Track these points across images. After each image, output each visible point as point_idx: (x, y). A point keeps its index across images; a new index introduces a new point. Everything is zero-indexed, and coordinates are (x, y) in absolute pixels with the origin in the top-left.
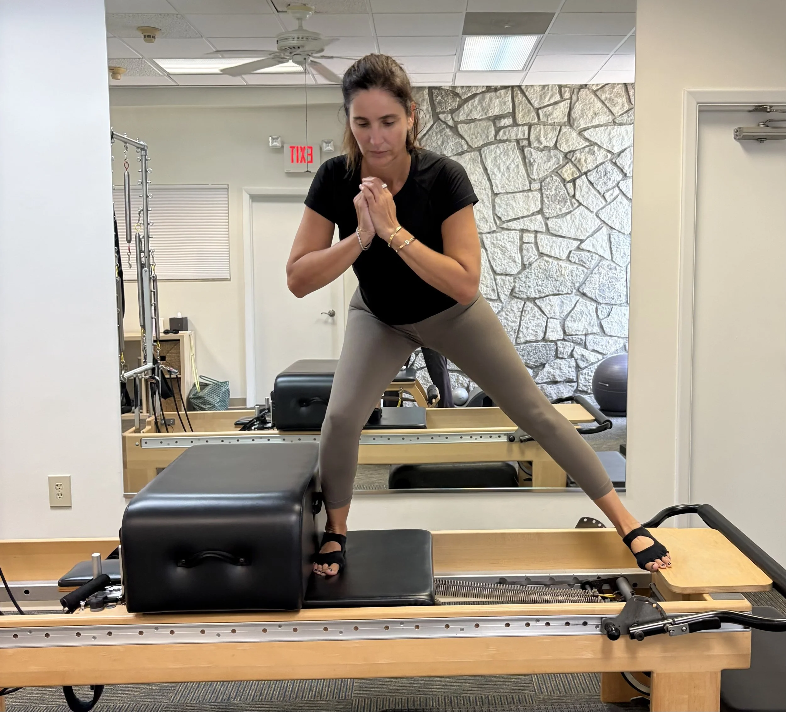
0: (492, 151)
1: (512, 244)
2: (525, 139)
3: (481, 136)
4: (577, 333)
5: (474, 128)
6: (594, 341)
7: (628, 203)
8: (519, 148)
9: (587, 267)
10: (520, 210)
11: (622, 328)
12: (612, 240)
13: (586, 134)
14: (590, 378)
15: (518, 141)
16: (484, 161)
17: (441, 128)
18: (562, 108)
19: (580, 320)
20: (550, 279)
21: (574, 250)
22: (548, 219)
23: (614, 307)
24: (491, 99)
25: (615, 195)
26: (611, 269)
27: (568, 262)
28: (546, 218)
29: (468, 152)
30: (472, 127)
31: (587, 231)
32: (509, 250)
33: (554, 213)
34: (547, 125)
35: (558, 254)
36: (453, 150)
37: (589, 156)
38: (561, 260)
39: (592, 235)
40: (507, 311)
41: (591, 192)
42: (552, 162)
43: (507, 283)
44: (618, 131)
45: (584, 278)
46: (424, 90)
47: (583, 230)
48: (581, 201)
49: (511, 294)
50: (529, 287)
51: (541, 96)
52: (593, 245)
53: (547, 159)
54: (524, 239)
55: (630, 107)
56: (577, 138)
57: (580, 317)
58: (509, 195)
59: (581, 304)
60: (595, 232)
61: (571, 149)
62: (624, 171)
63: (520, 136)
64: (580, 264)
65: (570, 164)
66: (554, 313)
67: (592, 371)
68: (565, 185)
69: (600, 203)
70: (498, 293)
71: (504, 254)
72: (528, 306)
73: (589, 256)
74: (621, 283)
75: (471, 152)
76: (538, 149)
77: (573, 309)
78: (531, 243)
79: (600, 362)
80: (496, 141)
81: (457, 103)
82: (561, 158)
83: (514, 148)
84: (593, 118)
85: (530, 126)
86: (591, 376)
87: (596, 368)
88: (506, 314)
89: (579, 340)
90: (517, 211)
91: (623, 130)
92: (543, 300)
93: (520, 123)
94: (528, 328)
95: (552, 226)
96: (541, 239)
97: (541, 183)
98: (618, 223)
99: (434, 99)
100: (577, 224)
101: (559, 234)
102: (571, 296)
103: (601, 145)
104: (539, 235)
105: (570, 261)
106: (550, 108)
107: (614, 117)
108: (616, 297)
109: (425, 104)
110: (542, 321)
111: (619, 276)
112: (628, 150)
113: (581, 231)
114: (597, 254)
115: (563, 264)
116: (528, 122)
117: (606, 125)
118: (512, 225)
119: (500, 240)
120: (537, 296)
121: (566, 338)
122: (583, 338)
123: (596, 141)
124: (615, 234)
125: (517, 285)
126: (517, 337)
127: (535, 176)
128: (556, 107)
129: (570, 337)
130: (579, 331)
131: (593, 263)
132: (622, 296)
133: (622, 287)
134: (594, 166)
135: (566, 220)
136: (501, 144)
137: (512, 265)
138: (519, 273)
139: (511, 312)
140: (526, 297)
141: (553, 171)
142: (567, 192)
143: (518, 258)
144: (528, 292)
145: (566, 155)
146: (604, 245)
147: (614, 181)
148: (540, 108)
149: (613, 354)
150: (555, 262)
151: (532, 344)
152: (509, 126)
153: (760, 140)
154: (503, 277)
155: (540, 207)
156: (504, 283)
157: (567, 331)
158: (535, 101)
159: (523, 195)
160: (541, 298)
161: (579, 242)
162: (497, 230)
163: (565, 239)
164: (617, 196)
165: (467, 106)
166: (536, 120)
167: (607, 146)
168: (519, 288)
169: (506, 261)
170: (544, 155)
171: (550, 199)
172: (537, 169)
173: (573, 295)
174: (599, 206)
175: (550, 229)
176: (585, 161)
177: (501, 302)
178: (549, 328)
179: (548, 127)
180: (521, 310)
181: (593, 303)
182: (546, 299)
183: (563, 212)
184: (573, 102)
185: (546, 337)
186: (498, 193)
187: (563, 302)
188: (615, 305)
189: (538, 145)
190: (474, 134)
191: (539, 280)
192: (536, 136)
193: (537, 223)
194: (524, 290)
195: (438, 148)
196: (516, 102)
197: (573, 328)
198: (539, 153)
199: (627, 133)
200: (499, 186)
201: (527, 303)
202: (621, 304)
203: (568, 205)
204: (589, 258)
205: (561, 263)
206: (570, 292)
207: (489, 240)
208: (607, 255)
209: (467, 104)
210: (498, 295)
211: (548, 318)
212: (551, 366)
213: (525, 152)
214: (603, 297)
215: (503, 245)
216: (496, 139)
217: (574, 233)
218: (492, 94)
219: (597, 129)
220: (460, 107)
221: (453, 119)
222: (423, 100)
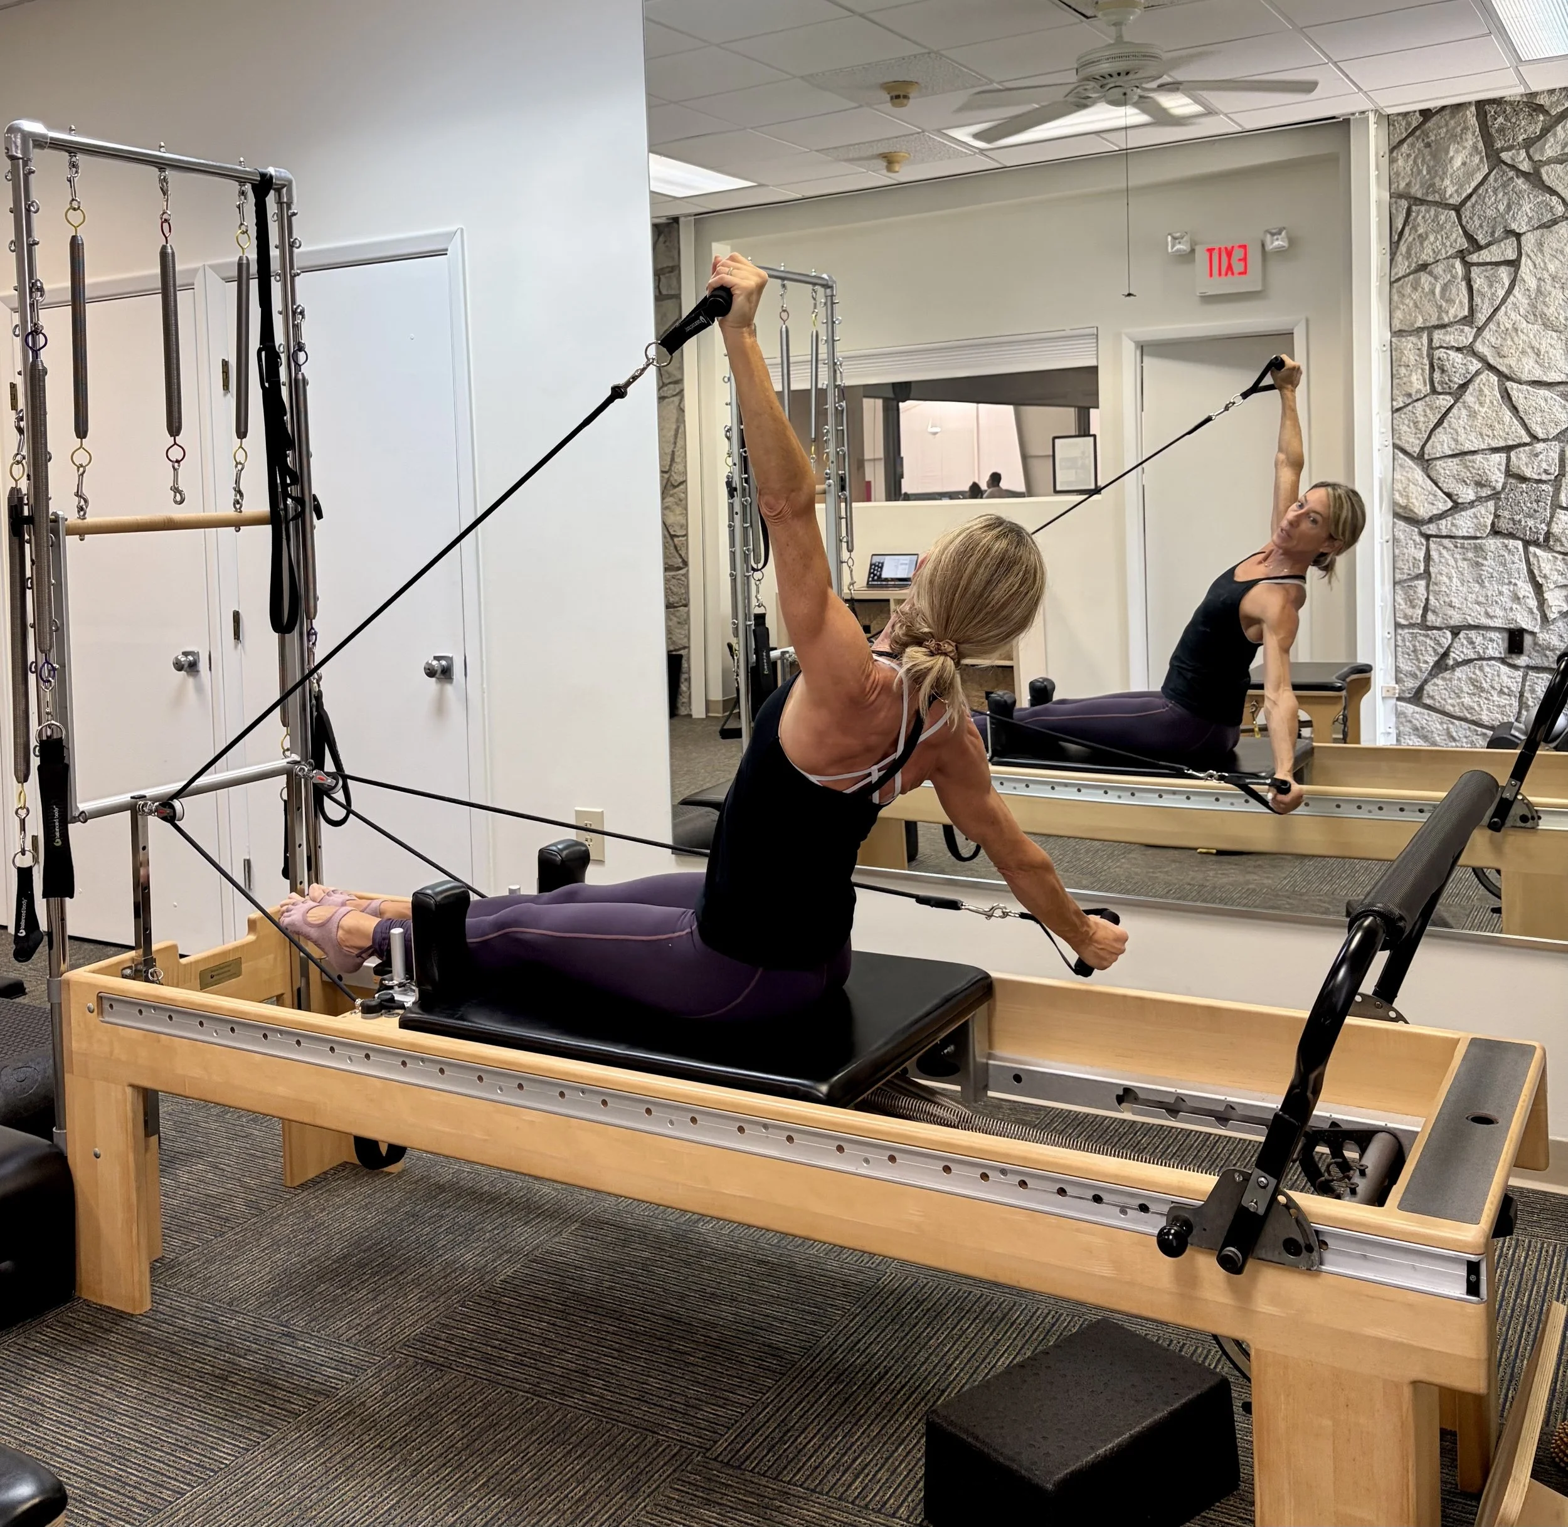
17: (1505, 179)
36: (1530, 219)
46: (1467, 108)
81: (1540, 125)
99: (1490, 124)
109: (1468, 133)
165: (1562, 129)
209: (1561, 125)
220: (1549, 131)
221: (1530, 158)
222: (1466, 128)
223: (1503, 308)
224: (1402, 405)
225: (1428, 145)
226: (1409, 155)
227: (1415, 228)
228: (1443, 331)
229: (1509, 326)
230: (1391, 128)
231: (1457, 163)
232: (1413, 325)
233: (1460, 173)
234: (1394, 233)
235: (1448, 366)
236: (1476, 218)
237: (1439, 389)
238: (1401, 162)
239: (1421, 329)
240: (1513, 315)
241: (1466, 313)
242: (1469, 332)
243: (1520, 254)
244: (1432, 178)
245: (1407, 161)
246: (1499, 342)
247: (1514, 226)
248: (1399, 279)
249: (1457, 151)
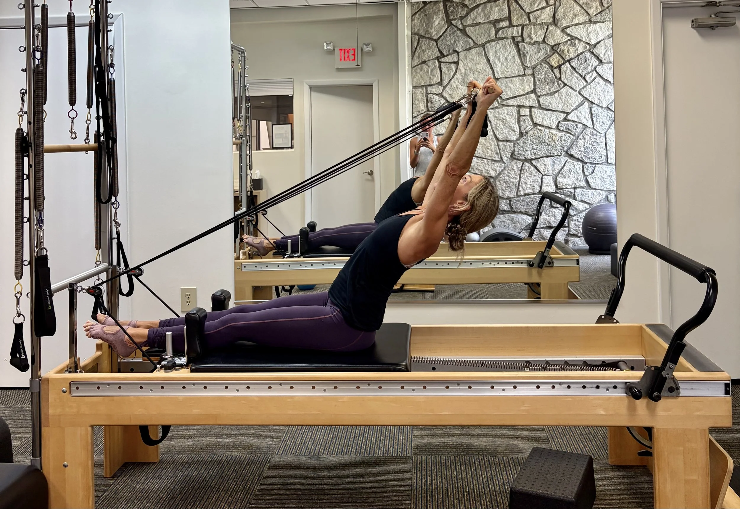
0: (493, 46)
1: (511, 117)
2: (519, 36)
3: (484, 36)
4: (568, 187)
5: (478, 29)
6: (582, 193)
7: (605, 83)
8: (514, 44)
9: (573, 134)
10: (517, 91)
11: (604, 183)
12: (593, 112)
13: (568, 31)
14: (579, 223)
15: (513, 38)
16: (487, 54)
17: (453, 31)
18: (548, 12)
19: (569, 177)
20: (544, 144)
21: (562, 121)
22: (539, 96)
23: (597, 165)
24: (491, 8)
25: (593, 77)
26: (593, 135)
27: (558, 131)
28: (538, 96)
29: (474, 48)
30: (477, 29)
31: (571, 106)
32: (509, 122)
33: (544, 92)
34: (537, 25)
35: (549, 124)
36: (462, 47)
37: (571, 47)
38: (552, 128)
39: (576, 109)
40: (509, 169)
41: (574, 75)
42: (541, 53)
43: (508, 148)
44: (594, 28)
45: (570, 143)
46: (440, 3)
47: (568, 105)
48: (566, 82)
49: (511, 156)
50: (526, 150)
51: (531, 4)
52: (577, 117)
53: (538, 51)
54: (521, 113)
55: (603, 9)
56: (561, 34)
57: (569, 174)
58: (507, 79)
59: (569, 164)
60: (579, 106)
61: (556, 43)
62: (600, 58)
63: (515, 34)
64: (567, 132)
65: (556, 54)
66: (548, 171)
67: (581, 218)
68: (552, 71)
69: (582, 83)
70: (501, 155)
71: (505, 125)
72: (526, 166)
73: (575, 125)
74: (602, 146)
75: (477, 48)
76: (529, 43)
77: (563, 168)
78: (527, 116)
79: (588, 210)
80: (496, 39)
81: (466, 11)
82: (549, 50)
83: (511, 43)
84: (573, 18)
85: (523, 26)
86: (580, 222)
87: (584, 215)
88: (508, 172)
89: (569, 193)
90: (514, 91)
91: (598, 27)
92: (538, 161)
93: (515, 24)
94: (526, 183)
95: (543, 102)
96: (535, 113)
97: (533, 69)
98: (597, 99)
99: (448, 9)
100: (563, 100)
101: (549, 108)
102: (560, 157)
103: (581, 39)
104: (533, 110)
105: (559, 130)
106: (539, 12)
107: (590, 17)
108: (598, 158)
109: (441, 13)
110: (538, 178)
111: (599, 141)
112: (602, 42)
113: (567, 106)
114: (582, 124)
115: (554, 132)
116: (521, 23)
117: (584, 23)
118: (511, 102)
119: (501, 114)
120: (533, 158)
121: (558, 191)
122: (572, 191)
123: (576, 36)
124: (595, 108)
125: (516, 149)
126: (518, 191)
127: (528, 64)
128: (543, 11)
129: (561, 190)
130: (568, 185)
131: (578, 130)
132: (603, 157)
133: (602, 149)
134: (575, 55)
135: (555, 97)
136: (500, 41)
137: (512, 133)
138: (518, 140)
139: (512, 170)
140: (524, 158)
141: (542, 60)
142: (555, 75)
143: (517, 128)
144: (526, 155)
145: (552, 48)
146: (587, 116)
147: (592, 66)
148: (531, 13)
149: (597, 204)
150: (547, 130)
151: (530, 196)
152: (506, 27)
153: (712, 27)
154: (505, 143)
155: (533, 87)
156: (505, 148)
157: (558, 185)
158: (526, 7)
159: (519, 79)
160: (536, 159)
161: (566, 115)
162: (499, 107)
163: (555, 112)
164: (595, 78)
165: (473, 13)
166: (528, 22)
167: (586, 39)
168: (518, 152)
169: (506, 131)
170: (535, 48)
171: (540, 81)
172: (529, 59)
173: (562, 156)
174: (581, 86)
175: (542, 104)
176: (568, 52)
177: (504, 162)
178: (544, 183)
179: (538, 26)
180: (520, 169)
181: (579, 163)
182: (541, 160)
183: (552, 91)
184: (556, 7)
185: (542, 190)
186: (499, 78)
187: (554, 162)
188: (598, 164)
189: (530, 41)
190: (479, 35)
191: (534, 145)
192: (528, 34)
193: (531, 100)
194: (522, 153)
195: (451, 46)
196: (512, 9)
197: (563, 183)
198: (531, 46)
199: (601, 28)
200: (500, 73)
201: (525, 163)
202: (602, 163)
203: (556, 86)
204: (574, 127)
205: (552, 131)
206: (559, 154)
207: (492, 114)
208: (590, 124)
209: (473, 12)
210: (501, 157)
211: (543, 175)
212: (546, 214)
213: (520, 46)
214: (588, 158)
215: (504, 117)
216: (496, 37)
217: (561, 107)
218: (492, 3)
219: (577, 27)
220: (468, 14)
221: (462, 24)
222: (439, 10)
223: (453, 80)
224: (416, 115)
225: (426, 15)
226: (419, 18)
227: (421, 47)
228: (431, 87)
229: (455, 86)
230: (412, 7)
231: (437, 23)
232: (420, 84)
233: (438, 27)
234: (413, 48)
235: (433, 101)
236: (443, 45)
237: (430, 110)
238: (416, 21)
239: (423, 86)
240: (456, 82)
241: (439, 81)
242: (441, 88)
243: (459, 60)
244: (427, 28)
245: (418, 21)
246: (451, 92)
247: (457, 49)
248: (415, 66)
249: (436, 19)
